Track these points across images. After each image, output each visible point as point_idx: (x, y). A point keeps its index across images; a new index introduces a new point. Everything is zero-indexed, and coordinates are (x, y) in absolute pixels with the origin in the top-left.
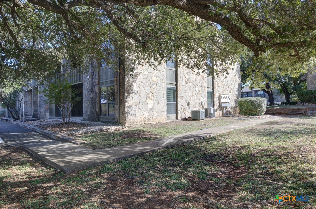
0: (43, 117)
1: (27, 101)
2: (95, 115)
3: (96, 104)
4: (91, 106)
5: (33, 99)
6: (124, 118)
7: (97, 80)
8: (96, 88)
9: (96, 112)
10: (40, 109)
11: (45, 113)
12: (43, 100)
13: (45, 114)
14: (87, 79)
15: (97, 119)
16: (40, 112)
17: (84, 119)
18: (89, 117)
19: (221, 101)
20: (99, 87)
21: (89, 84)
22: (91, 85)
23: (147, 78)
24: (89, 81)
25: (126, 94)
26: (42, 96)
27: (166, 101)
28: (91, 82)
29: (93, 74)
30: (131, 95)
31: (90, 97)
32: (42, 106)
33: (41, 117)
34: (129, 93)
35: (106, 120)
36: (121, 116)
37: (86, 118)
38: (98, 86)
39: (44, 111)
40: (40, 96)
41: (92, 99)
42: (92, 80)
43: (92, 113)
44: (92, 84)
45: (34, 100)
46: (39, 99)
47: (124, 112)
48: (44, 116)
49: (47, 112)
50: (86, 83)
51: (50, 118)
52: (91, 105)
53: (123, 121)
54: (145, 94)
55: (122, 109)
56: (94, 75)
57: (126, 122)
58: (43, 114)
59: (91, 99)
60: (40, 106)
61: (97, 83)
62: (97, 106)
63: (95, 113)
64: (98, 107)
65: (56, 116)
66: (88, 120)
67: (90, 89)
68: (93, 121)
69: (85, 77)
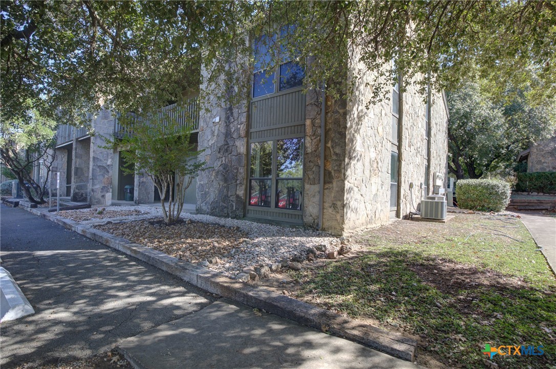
0: (99, 202)
1: (57, 168)
2: (234, 204)
3: (237, 180)
4: (221, 183)
5: (76, 162)
6: (338, 217)
7: (242, 128)
8: (238, 143)
9: (238, 196)
10: (93, 184)
11: (103, 194)
12: (99, 167)
13: (103, 196)
14: (211, 124)
15: (241, 213)
16: (93, 190)
17: (197, 210)
18: (214, 208)
19: (437, 184)
20: (247, 142)
21: (218, 135)
22: (222, 138)
23: (373, 128)
24: (220, 129)
25: (347, 160)
26: (97, 158)
27: (390, 180)
28: (223, 130)
29: (232, 113)
30: (353, 162)
31: (219, 163)
32: (96, 179)
33: (94, 201)
34: (350, 158)
35: (270, 218)
36: (329, 211)
37: (204, 208)
38: (245, 140)
39: (102, 189)
40: (94, 158)
41: (224, 169)
42: (227, 126)
43: (226, 198)
44: (228, 134)
45: (78, 166)
46: (91, 163)
47: (339, 203)
48: (100, 200)
49: (107, 192)
50: (208, 133)
51: (113, 205)
52: (222, 180)
53: (334, 223)
54: (369, 161)
55: (333, 195)
56: (235, 115)
57: (344, 226)
58: (98, 195)
59: (221, 168)
60: (92, 179)
61: (243, 133)
62: (240, 183)
63: (233, 198)
64: (244, 187)
65: (118, 200)
66: (212, 214)
67: (219, 145)
68: (227, 216)
69: (205, 121)
